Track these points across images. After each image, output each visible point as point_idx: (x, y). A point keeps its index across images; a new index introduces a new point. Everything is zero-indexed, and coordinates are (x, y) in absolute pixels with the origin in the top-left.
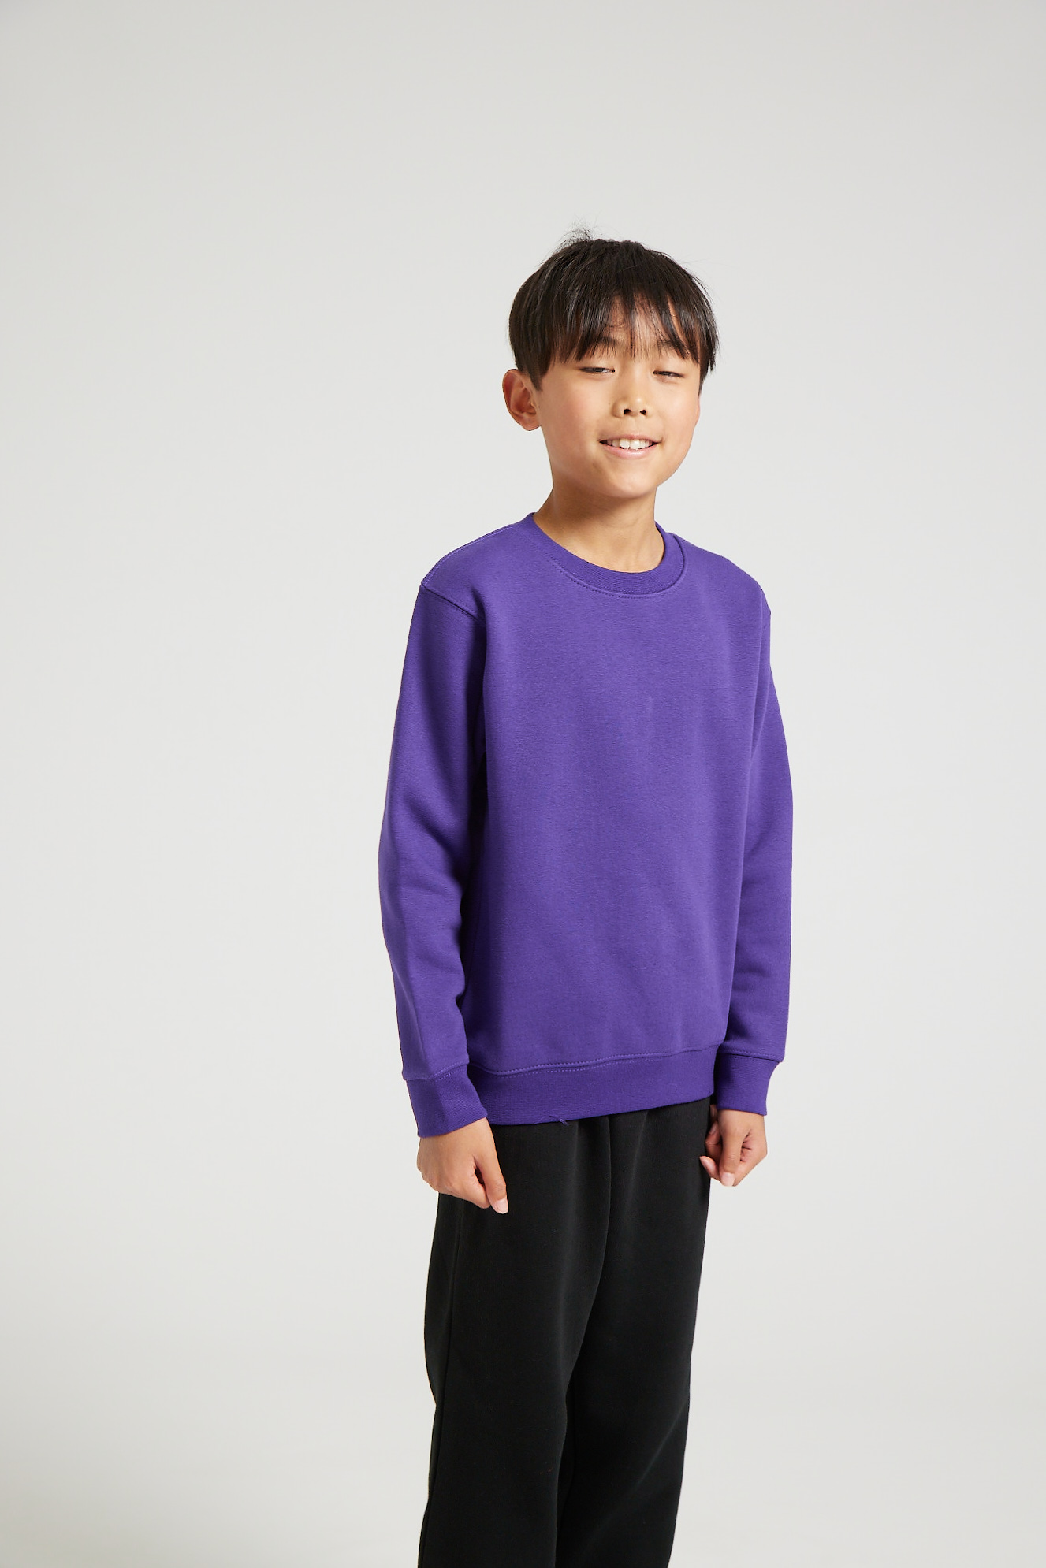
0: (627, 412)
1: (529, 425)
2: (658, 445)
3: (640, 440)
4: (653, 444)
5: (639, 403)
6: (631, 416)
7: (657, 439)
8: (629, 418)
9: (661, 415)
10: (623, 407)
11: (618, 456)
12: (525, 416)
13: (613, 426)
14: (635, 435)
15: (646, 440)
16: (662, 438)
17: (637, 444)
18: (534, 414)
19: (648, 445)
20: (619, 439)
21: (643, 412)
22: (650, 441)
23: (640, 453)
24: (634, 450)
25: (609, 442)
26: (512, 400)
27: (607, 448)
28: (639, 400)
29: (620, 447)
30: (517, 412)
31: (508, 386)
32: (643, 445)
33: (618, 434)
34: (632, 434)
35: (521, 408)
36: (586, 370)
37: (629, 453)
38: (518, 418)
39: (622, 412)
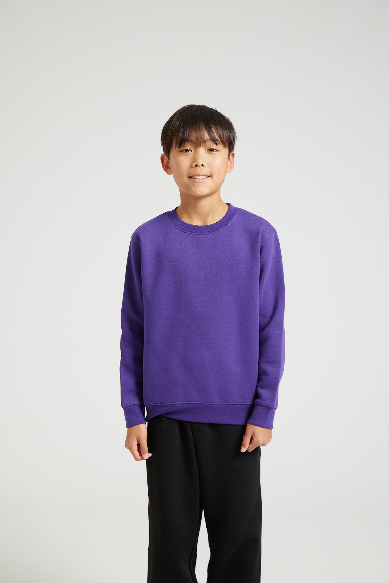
0: (196, 166)
1: (169, 173)
2: (210, 177)
3: (203, 175)
4: (209, 176)
5: (200, 162)
6: (198, 167)
7: (209, 175)
8: (198, 168)
9: (210, 165)
10: (195, 164)
11: (195, 182)
12: (168, 170)
13: (193, 171)
14: (200, 174)
15: (205, 176)
16: (211, 175)
17: (201, 177)
18: (170, 169)
19: (206, 177)
20: (195, 176)
21: (202, 165)
22: (207, 176)
23: (203, 180)
24: (200, 179)
25: (192, 177)
26: (164, 165)
27: (191, 179)
28: (201, 161)
29: (196, 179)
30: (166, 169)
31: (162, 160)
32: (204, 177)
33: (193, 174)
34: (199, 173)
35: (167, 167)
36: (182, 151)
37: (198, 180)
38: (166, 171)
39: (195, 166)
